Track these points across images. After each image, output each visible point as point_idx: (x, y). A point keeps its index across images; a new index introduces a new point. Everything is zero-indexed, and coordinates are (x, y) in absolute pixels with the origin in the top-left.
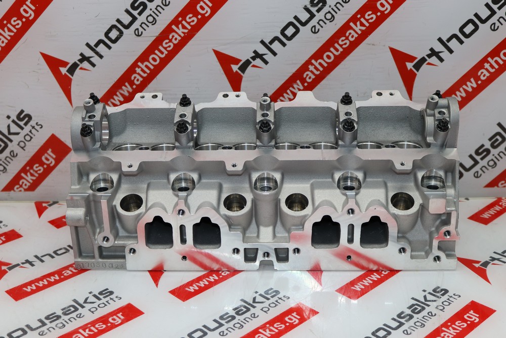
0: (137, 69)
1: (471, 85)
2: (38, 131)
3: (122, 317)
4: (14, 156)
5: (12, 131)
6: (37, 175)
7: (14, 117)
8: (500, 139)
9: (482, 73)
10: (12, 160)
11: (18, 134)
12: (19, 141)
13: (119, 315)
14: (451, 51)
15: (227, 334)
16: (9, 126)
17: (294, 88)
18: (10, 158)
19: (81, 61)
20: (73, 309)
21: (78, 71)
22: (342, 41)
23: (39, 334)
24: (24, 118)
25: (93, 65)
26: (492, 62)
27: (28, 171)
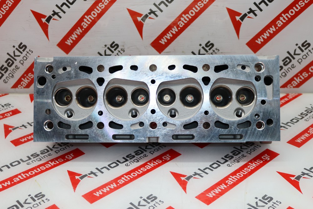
0: (84, 19)
1: (272, 30)
2: (30, 55)
3: (73, 156)
4: (17, 69)
5: (16, 54)
6: (30, 79)
7: (17, 47)
8: (288, 61)
9: (279, 23)
10: (16, 71)
11: (19, 56)
12: (20, 60)
13: (71, 155)
14: (261, 10)
15: (130, 165)
16: (14, 52)
17: (172, 30)
18: (15, 70)
19: (53, 15)
20: (46, 151)
21: (52, 20)
22: (200, 4)
23: (27, 164)
24: (22, 47)
25: (60, 17)
26: (284, 16)
27: (26, 77)
